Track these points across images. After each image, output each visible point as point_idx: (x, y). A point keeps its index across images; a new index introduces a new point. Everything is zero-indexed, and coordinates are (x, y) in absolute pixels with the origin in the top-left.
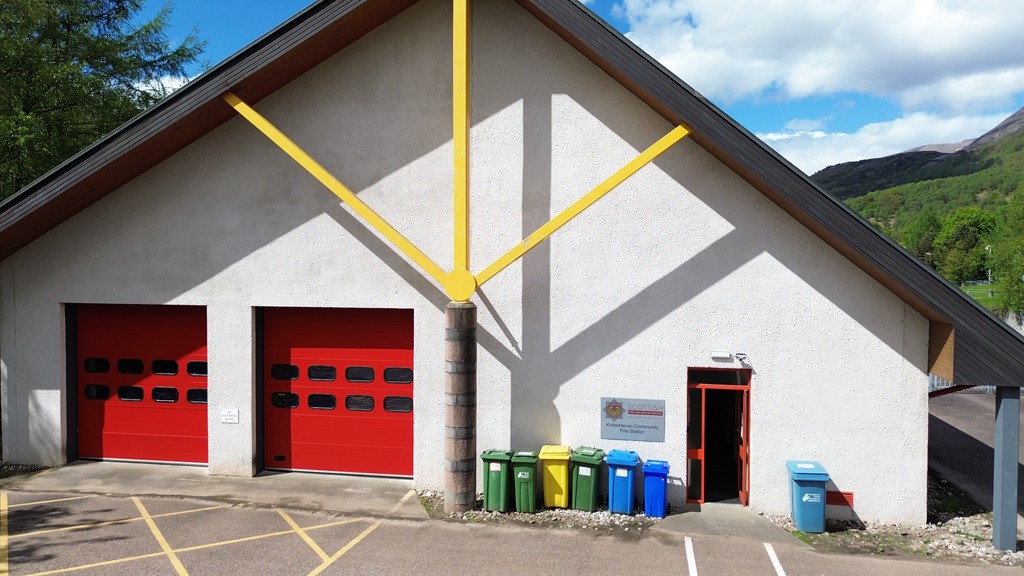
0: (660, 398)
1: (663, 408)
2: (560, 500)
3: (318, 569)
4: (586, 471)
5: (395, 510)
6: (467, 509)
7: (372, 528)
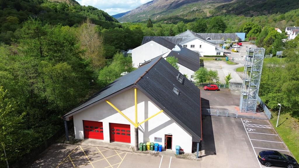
1: (162, 139)
2: (149, 149)
3: (122, 161)
4: (152, 146)
5: (129, 150)
6: (137, 150)
7: (126, 154)
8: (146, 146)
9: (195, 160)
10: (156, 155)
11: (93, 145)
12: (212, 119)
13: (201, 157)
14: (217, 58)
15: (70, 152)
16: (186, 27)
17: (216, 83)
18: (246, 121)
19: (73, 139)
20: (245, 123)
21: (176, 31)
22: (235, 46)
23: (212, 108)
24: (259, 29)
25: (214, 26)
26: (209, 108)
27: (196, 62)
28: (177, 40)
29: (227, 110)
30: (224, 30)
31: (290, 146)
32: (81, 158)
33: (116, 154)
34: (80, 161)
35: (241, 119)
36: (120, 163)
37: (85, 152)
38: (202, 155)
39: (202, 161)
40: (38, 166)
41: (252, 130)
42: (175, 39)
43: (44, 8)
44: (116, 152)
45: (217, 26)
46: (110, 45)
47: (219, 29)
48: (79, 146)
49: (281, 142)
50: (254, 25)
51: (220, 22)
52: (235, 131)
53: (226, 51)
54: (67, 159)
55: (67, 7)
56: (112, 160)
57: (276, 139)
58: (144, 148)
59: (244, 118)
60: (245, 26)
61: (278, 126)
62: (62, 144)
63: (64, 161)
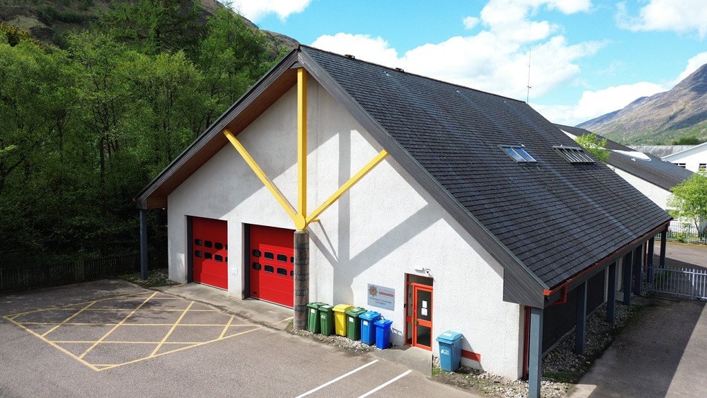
0: (393, 288)
1: (394, 293)
3: (212, 341)
7: (255, 329)
8: (331, 314)
11: (190, 296)
19: (162, 279)
32: (114, 311)
33: (224, 323)
34: (97, 316)
36: (201, 344)
37: (146, 303)
44: (231, 319)
56: (186, 332)
58: (325, 324)
62: (120, 283)
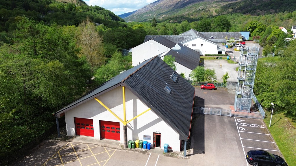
1: (150, 136)
2: (138, 147)
3: (109, 158)
4: (140, 144)
5: (118, 147)
6: (126, 148)
7: (115, 151)
8: (135, 144)
9: (182, 158)
10: (144, 153)
11: (83, 142)
12: (205, 118)
13: (189, 155)
14: (218, 56)
15: (60, 148)
16: (190, 26)
17: (214, 81)
18: (239, 120)
19: (65, 136)
20: (238, 122)
21: (180, 31)
22: (238, 45)
23: (207, 107)
24: (263, 28)
25: (218, 25)
26: (204, 107)
27: (196, 61)
28: (179, 39)
29: (222, 109)
30: (229, 29)
31: (281, 146)
32: (70, 154)
33: (105, 151)
34: (68, 158)
35: (235, 118)
36: (108, 160)
37: (75, 148)
38: (191, 154)
39: (189, 160)
40: (28, 161)
41: (244, 129)
42: (177, 38)
43: (52, 8)
44: (105, 149)
45: (221, 25)
46: (112, 44)
47: (223, 28)
48: (70, 143)
49: (273, 141)
50: (258, 24)
51: (225, 21)
52: (227, 130)
53: (229, 50)
54: (56, 155)
55: (74, 7)
56: (99, 157)
57: (268, 138)
58: (133, 146)
59: (237, 117)
60: (250, 25)
61: (271, 126)
62: (53, 141)
63: (53, 157)
